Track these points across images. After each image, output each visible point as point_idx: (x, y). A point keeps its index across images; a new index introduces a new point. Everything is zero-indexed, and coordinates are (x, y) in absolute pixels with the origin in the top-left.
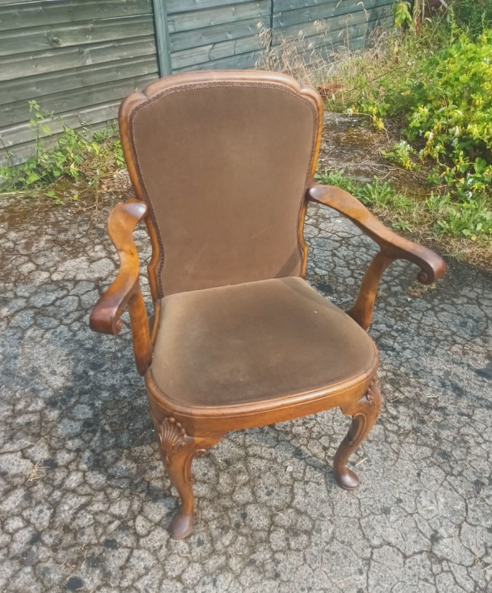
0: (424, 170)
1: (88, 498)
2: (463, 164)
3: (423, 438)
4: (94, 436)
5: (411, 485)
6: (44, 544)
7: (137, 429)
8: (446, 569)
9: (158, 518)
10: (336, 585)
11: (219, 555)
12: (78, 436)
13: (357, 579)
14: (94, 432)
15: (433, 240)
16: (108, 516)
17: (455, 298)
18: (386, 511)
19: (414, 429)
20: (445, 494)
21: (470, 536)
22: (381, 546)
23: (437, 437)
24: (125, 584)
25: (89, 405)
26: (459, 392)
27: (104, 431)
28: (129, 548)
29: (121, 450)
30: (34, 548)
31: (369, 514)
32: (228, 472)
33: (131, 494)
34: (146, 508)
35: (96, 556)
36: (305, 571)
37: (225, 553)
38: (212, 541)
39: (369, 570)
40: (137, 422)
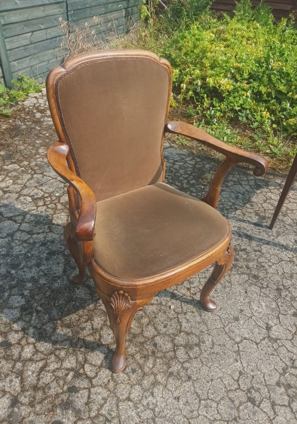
0: (184, 107)
1: (44, 362)
2: (207, 102)
3: (240, 269)
4: (32, 316)
5: (244, 299)
6: (23, 404)
7: (61, 304)
8: (280, 344)
9: (99, 362)
10: (226, 373)
11: (148, 375)
12: (19, 319)
13: (236, 365)
14: (31, 314)
15: (202, 149)
16: (62, 370)
17: (227, 182)
18: (237, 319)
19: (233, 265)
20: (264, 300)
21: (285, 321)
22: (242, 341)
23: (248, 268)
24: (93, 414)
25: (20, 295)
26: (250, 238)
27: (38, 312)
28: (87, 388)
29: (55, 322)
30: (16, 410)
31: (228, 323)
32: (135, 319)
33: (74, 351)
34: (89, 358)
35: (65, 401)
36: (205, 370)
37: (152, 373)
38: (141, 368)
39: (240, 358)
40: (59, 300)
